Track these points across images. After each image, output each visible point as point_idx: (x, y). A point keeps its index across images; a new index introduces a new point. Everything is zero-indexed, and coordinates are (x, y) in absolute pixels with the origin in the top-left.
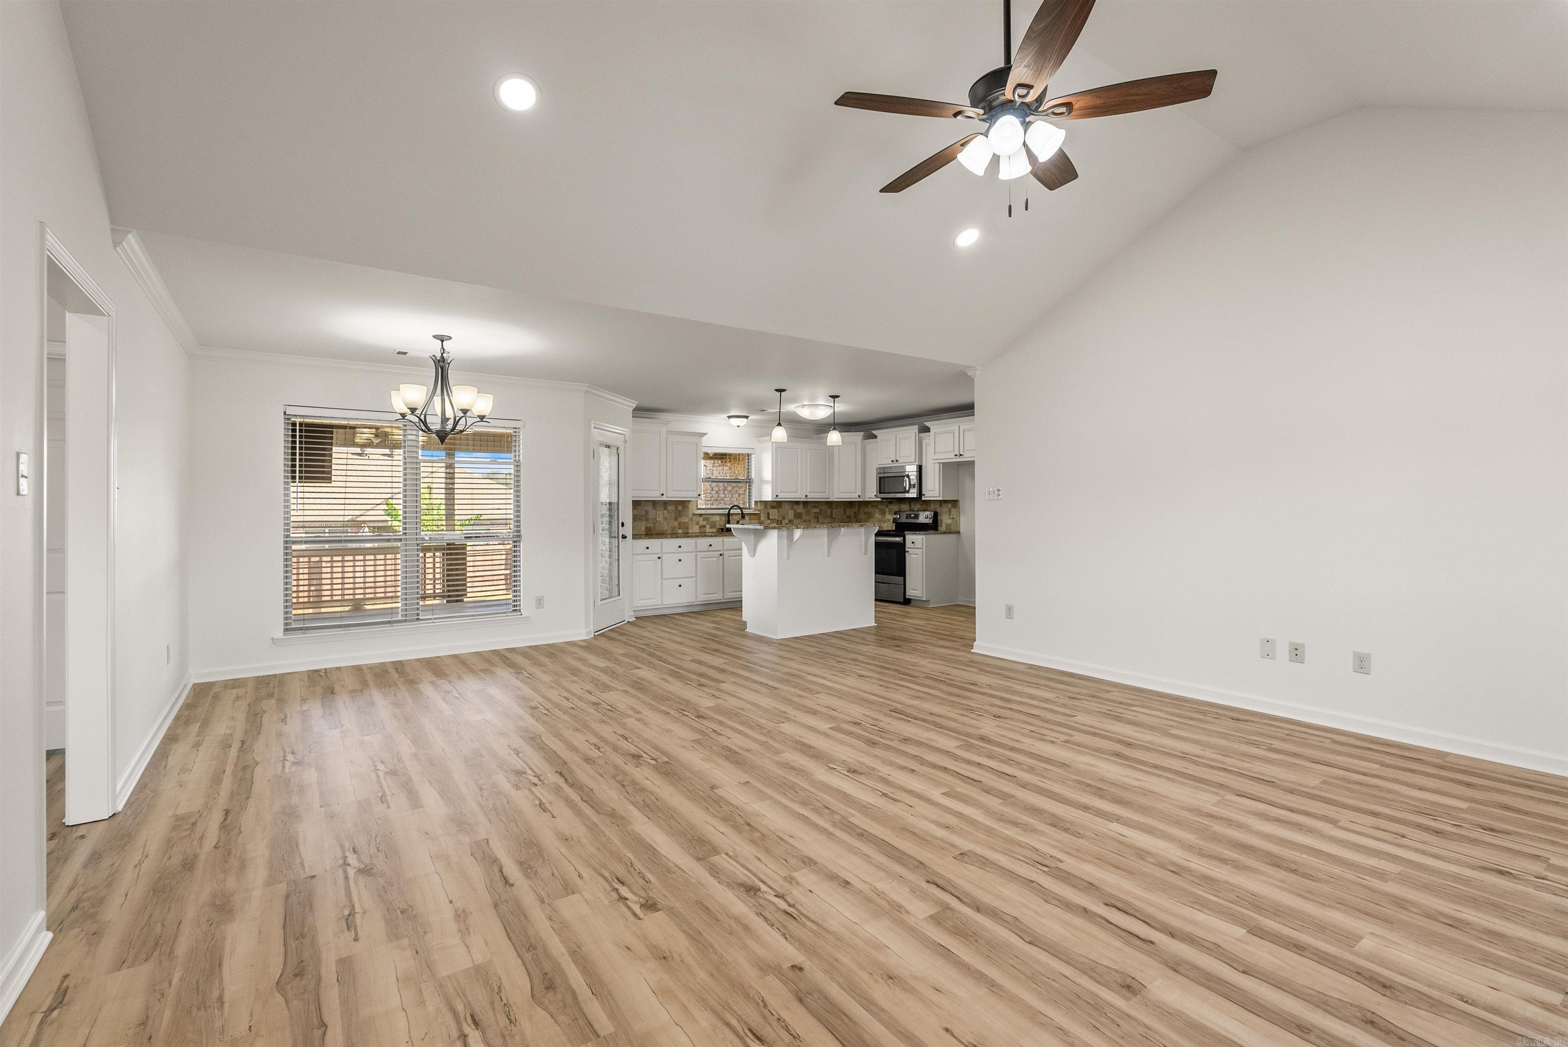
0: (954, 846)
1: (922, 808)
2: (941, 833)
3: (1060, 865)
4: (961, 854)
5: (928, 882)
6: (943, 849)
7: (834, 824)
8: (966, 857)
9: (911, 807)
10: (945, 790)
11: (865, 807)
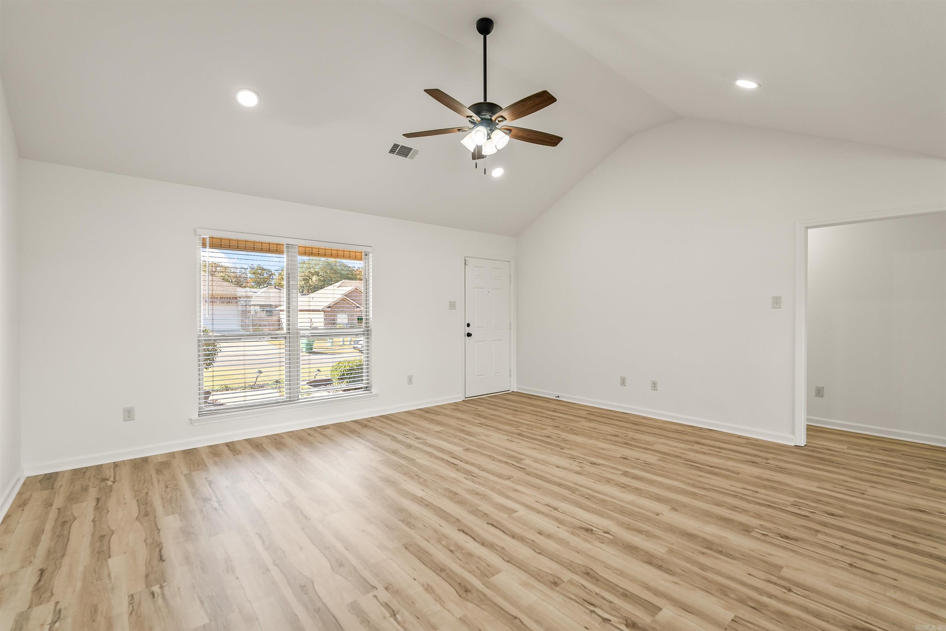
0: (513, 482)
1: (530, 502)
2: (520, 488)
3: (465, 476)
4: (510, 479)
5: (525, 469)
6: (518, 480)
7: (577, 489)
8: (508, 478)
9: (537, 501)
10: (515, 515)
11: (565, 500)
